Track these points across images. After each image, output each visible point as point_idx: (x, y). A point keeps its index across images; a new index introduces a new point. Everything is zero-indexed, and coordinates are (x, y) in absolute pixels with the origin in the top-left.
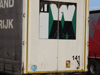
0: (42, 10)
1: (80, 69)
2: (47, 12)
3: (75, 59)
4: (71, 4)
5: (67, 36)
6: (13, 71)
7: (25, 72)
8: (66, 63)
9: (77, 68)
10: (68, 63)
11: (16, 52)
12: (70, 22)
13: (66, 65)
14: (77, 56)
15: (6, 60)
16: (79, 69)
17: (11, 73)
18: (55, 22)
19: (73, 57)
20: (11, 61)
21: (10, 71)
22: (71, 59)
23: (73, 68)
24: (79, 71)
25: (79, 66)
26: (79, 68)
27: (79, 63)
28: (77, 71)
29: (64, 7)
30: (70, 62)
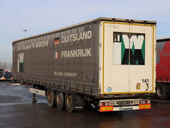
0: (115, 40)
1: (149, 91)
3: (145, 82)
5: (137, 62)
6: (91, 92)
7: (102, 93)
9: (147, 90)
11: (94, 76)
14: (146, 80)
15: (86, 83)
17: (90, 93)
18: (127, 50)
19: (143, 80)
20: (90, 84)
21: (89, 92)
22: (141, 82)
24: (148, 93)
25: (148, 88)
27: (148, 86)
28: (146, 92)
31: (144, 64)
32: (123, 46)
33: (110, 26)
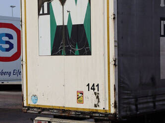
0: (41, 12)
1: (100, 108)
2: (48, 13)
3: (92, 89)
8: (78, 96)
9: (95, 106)
10: (80, 95)
13: (78, 98)
14: (94, 85)
16: (98, 108)
19: (88, 85)
24: (99, 111)
25: (99, 102)
26: (98, 106)
27: (98, 97)
28: (94, 111)
30: (82, 94)
31: (89, 53)
32: (53, 21)
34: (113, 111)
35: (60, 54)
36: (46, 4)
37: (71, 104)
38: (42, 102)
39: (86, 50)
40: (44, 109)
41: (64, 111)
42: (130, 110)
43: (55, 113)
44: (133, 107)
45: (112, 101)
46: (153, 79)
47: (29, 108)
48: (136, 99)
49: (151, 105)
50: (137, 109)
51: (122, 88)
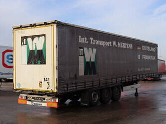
0: (23, 44)
1: (50, 90)
3: (46, 80)
4: (41, 35)
5: (39, 62)
8: (39, 84)
12: (42, 50)
14: (47, 78)
19: (44, 79)
22: (43, 81)
23: (44, 88)
25: (49, 86)
26: (49, 88)
27: (49, 84)
28: (47, 91)
29: (36, 39)
31: (45, 63)
32: (28, 48)
33: (19, 32)
34: (56, 91)
35: (31, 64)
36: (25, 40)
37: (36, 88)
38: (23, 87)
39: (43, 62)
40: (23, 91)
41: (33, 91)
42: (65, 90)
43: (29, 92)
44: (66, 89)
45: (56, 86)
46: (76, 75)
47: (16, 90)
48: (67, 85)
49: (75, 88)
50: (68, 90)
51: (60, 80)
